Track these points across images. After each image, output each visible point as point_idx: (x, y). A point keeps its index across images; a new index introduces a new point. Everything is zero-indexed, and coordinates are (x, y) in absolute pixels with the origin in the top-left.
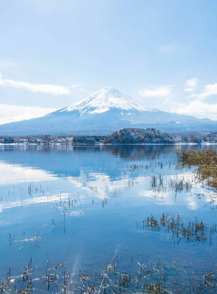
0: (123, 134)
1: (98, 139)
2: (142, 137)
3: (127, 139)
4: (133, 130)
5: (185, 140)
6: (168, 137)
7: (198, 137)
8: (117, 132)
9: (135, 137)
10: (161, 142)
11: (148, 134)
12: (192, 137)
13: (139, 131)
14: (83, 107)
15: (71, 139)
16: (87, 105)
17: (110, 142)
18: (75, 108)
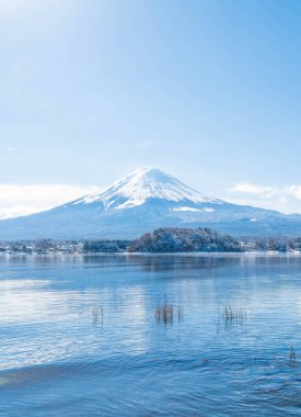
0: (159, 237)
1: (122, 245)
2: (189, 241)
3: (165, 245)
4: (174, 231)
5: (261, 247)
6: (231, 241)
7: (281, 242)
8: (149, 234)
9: (178, 242)
10: (219, 250)
11: (198, 237)
12: (272, 241)
13: (185, 232)
14: (108, 197)
15: (81, 245)
16: (115, 193)
17: (137, 250)
18: (97, 198)
